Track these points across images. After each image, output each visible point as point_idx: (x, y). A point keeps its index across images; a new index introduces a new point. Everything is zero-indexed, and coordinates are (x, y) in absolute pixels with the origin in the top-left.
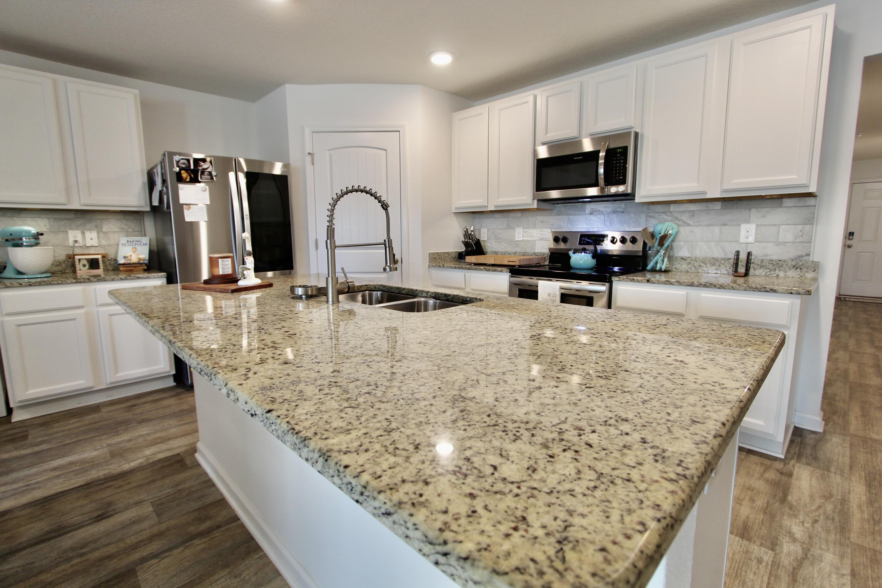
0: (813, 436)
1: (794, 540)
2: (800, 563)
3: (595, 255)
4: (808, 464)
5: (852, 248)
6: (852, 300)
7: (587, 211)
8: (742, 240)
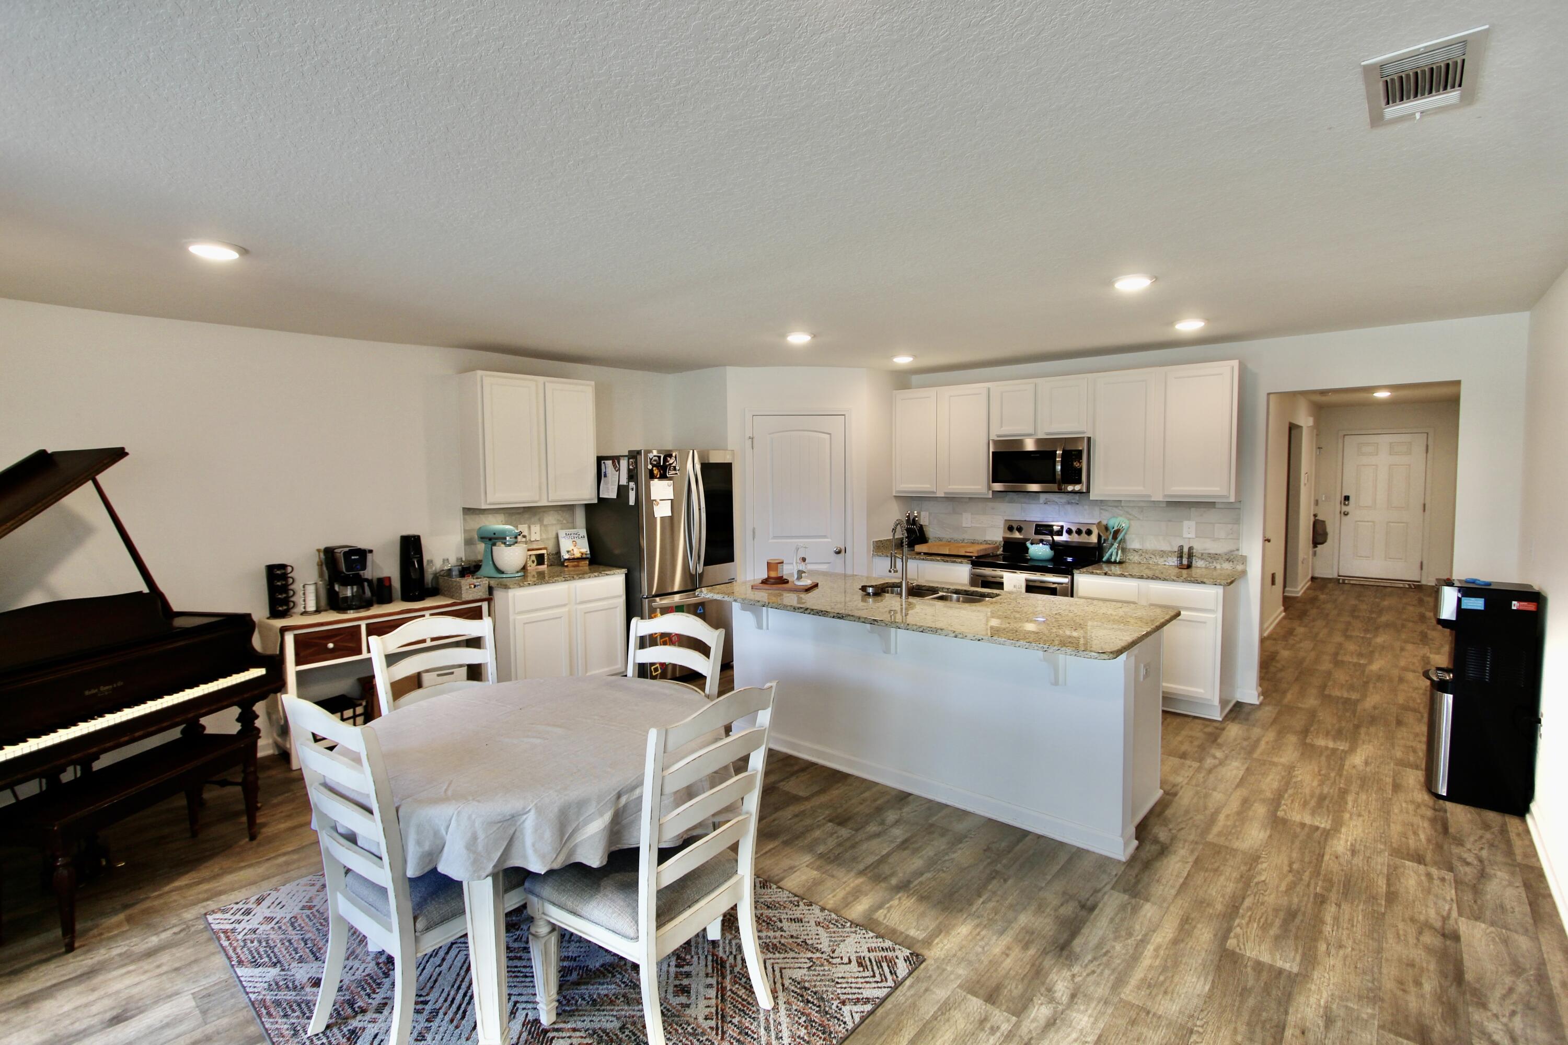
0: (1250, 707)
1: (1215, 757)
2: (1215, 767)
3: (1054, 546)
4: (1239, 723)
5: (1348, 516)
6: (1352, 582)
7: (1042, 501)
8: (1186, 535)
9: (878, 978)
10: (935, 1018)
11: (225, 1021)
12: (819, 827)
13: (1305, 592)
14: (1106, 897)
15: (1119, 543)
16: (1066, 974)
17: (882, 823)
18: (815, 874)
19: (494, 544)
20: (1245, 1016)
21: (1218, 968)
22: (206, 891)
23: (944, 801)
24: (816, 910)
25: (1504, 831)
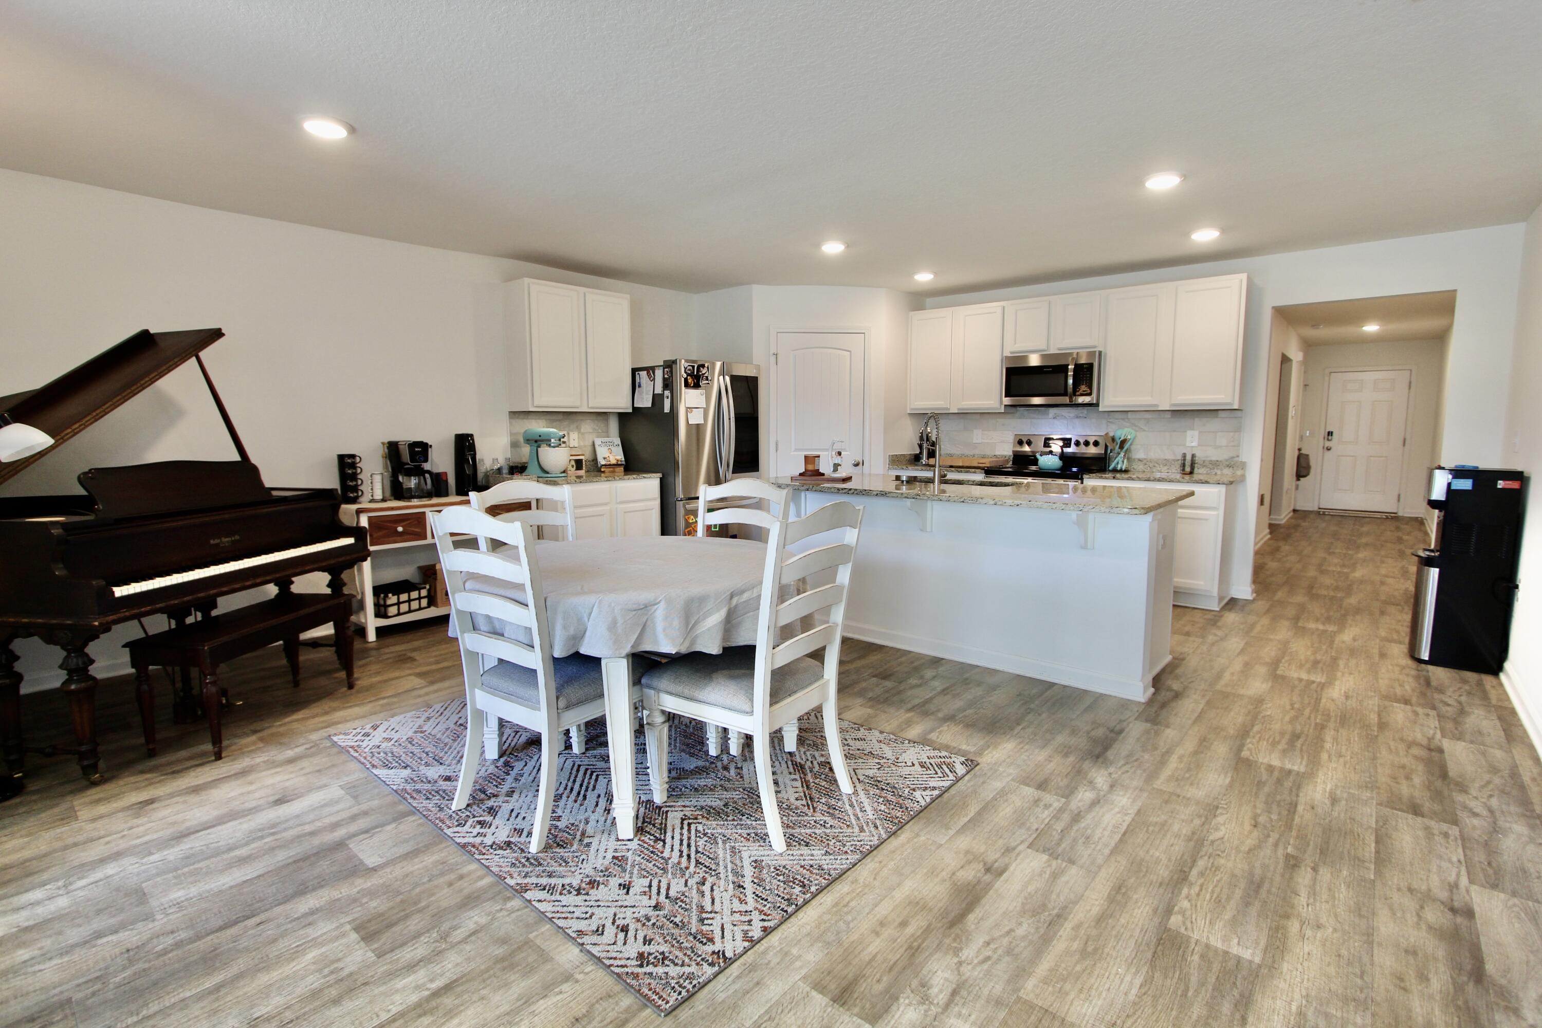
0: (1244, 601)
3: (1062, 456)
4: (1235, 612)
5: (1331, 451)
6: (1332, 513)
7: (1051, 415)
8: (1188, 444)
9: (940, 774)
10: (994, 799)
11: (375, 803)
12: (865, 680)
13: (1288, 521)
14: (1131, 725)
15: (1126, 452)
16: (1104, 772)
17: (922, 677)
18: (869, 711)
19: (539, 446)
20: (1262, 797)
21: (1236, 769)
22: (323, 722)
23: (975, 663)
24: (876, 733)
25: (1480, 684)
